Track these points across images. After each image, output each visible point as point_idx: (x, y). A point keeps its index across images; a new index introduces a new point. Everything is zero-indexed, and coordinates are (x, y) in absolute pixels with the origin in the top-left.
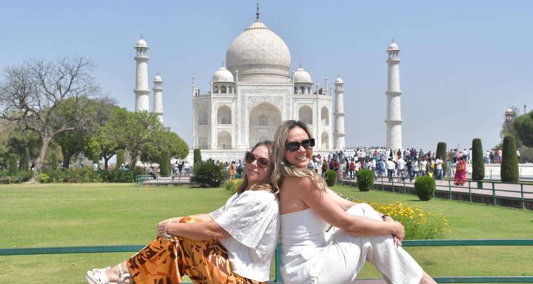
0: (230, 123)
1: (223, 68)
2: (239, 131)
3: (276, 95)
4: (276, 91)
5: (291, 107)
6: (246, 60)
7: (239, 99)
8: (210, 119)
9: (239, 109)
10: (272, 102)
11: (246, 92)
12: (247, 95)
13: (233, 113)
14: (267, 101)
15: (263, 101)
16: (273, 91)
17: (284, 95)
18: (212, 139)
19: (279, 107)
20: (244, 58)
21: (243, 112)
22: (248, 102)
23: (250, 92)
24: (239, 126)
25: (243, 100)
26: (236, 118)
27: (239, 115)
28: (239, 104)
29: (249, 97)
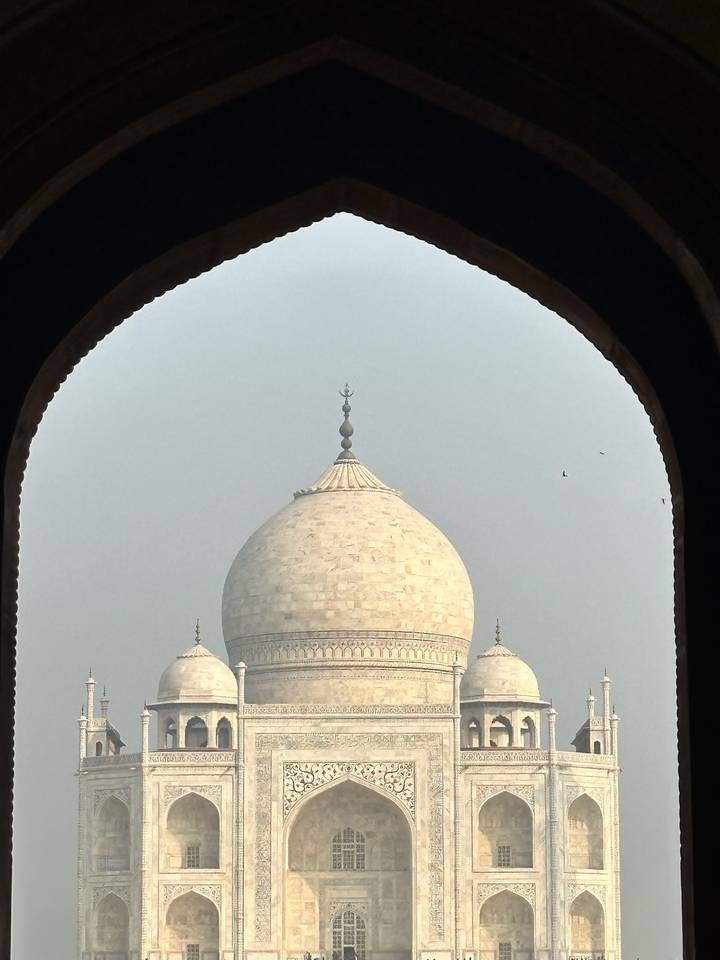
0: (214, 863)
1: (201, 649)
2: (249, 897)
3: (390, 755)
4: (390, 740)
5: (448, 801)
6: (289, 617)
7: (249, 772)
8: (139, 849)
9: (250, 811)
10: (377, 786)
11: (275, 745)
12: (282, 755)
13: (225, 826)
14: (355, 777)
15: (341, 778)
16: (379, 740)
17: (419, 756)
18: (146, 925)
19: (401, 801)
20: (283, 608)
21: (263, 819)
22: (281, 785)
23: (291, 746)
24: (249, 876)
25: (264, 778)
26: (237, 844)
27: (249, 834)
28: (250, 793)
29: (288, 766)
